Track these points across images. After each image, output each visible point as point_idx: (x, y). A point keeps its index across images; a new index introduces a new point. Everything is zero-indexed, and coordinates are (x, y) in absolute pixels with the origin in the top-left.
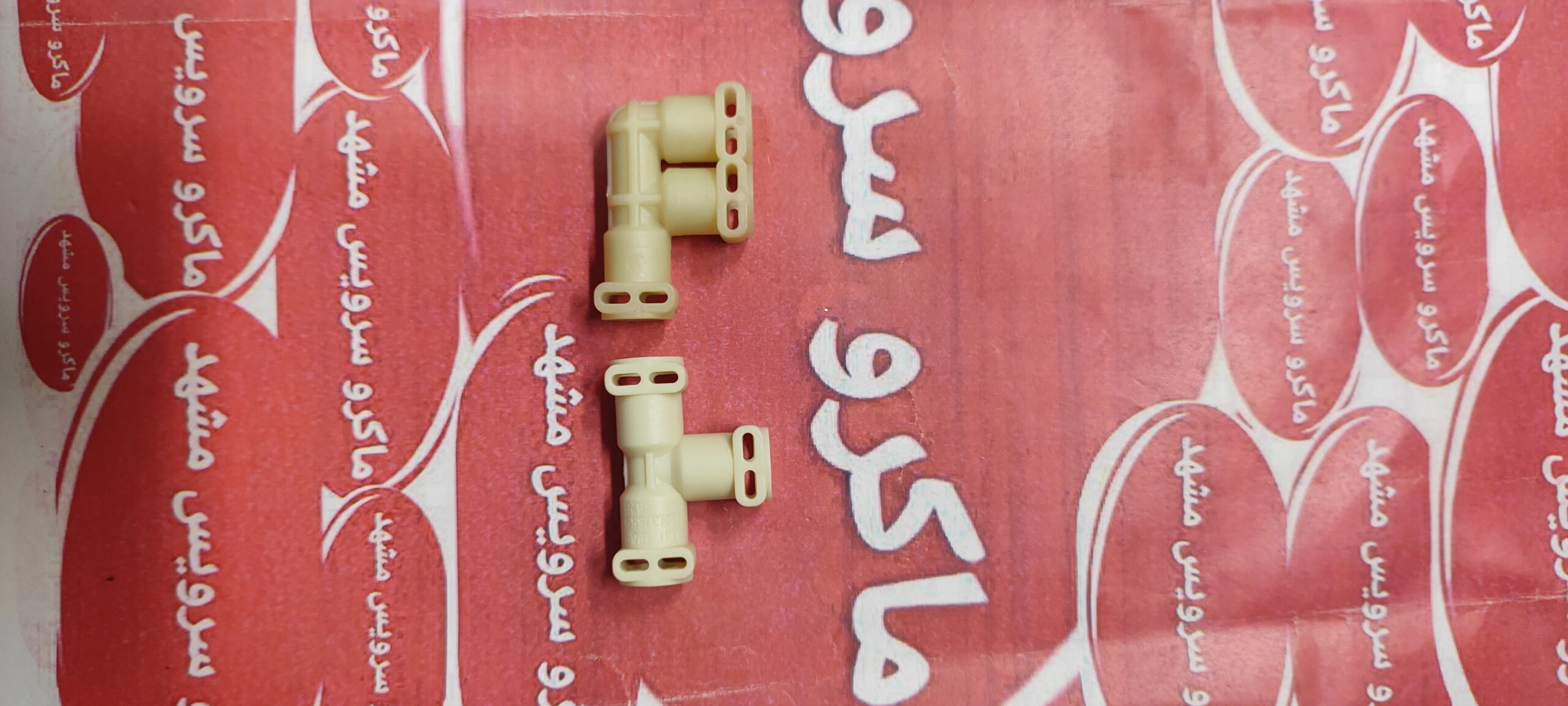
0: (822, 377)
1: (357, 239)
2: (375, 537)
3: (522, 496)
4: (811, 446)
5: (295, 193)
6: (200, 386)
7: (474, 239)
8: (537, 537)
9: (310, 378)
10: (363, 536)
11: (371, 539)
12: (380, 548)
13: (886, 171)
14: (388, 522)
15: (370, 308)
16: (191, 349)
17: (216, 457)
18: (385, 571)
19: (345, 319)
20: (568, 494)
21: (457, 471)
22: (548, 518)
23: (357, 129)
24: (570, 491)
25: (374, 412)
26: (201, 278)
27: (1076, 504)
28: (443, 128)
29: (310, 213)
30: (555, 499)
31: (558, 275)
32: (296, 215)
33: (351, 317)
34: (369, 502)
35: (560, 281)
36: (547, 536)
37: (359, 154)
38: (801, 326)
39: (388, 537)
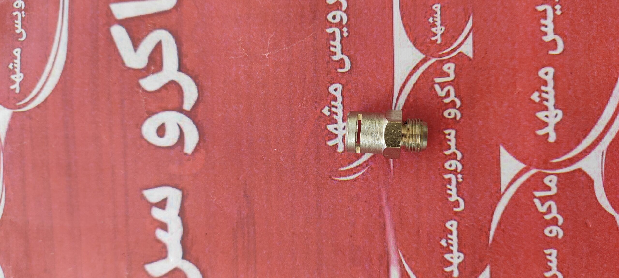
0: (192, 123)
1: (453, 202)
2: (441, 30)
3: (356, 55)
4: (198, 84)
5: (489, 230)
6: (547, 116)
7: (385, 201)
8: (347, 32)
9: (481, 122)
10: (448, 30)
11: (443, 28)
12: (438, 23)
13: (160, 234)
14: (434, 39)
15: (445, 162)
16: (552, 138)
17: (538, 75)
18: (436, 9)
19: (459, 156)
20: (330, 56)
21: (394, 68)
22: (341, 42)
23: (453, 266)
24: (329, 58)
25: (443, 102)
26: (546, 180)
27: (67, 57)
28: (402, 266)
29: (480, 218)
30: (337, 53)
31: (336, 180)
32: (489, 217)
33: (457, 157)
34: (445, 50)
35: (336, 176)
36: (342, 32)
37: (451, 252)
38: (203, 151)
39: (434, 30)
